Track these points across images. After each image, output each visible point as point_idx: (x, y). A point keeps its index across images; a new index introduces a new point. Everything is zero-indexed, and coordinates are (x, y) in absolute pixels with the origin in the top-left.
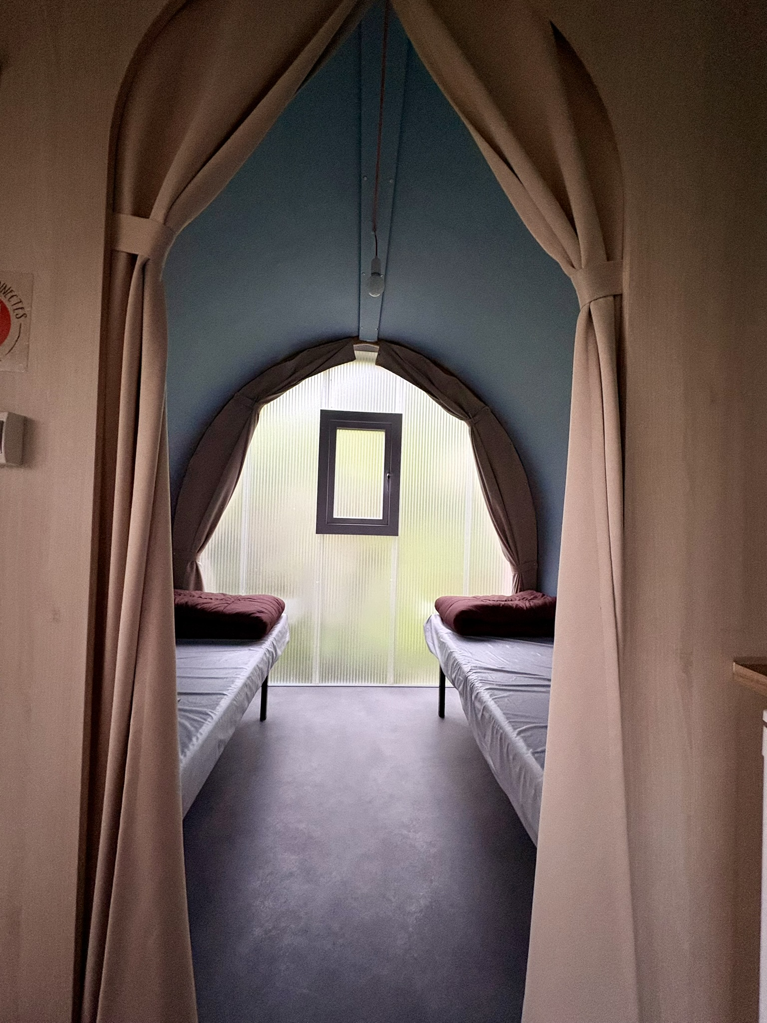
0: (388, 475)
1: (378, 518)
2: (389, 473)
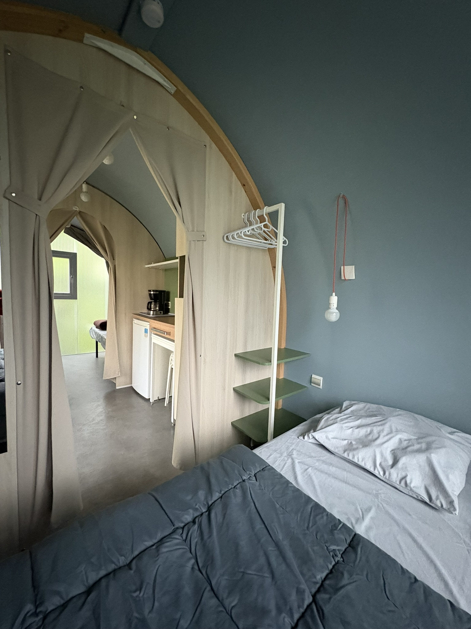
0: (71, 276)
1: (67, 293)
2: (72, 275)
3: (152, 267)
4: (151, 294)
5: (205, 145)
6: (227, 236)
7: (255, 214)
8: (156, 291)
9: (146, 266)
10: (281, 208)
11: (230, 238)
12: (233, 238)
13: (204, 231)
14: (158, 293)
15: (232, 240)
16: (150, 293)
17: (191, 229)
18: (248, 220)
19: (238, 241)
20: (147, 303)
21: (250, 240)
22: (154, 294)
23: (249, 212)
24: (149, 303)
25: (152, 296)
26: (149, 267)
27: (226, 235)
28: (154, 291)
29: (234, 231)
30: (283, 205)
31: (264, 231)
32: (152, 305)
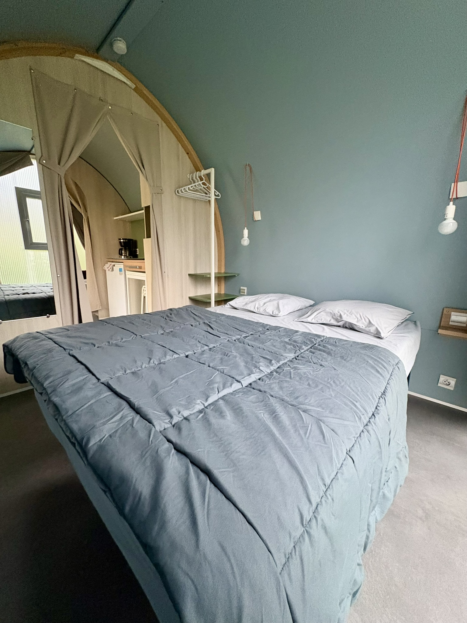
3: (120, 219)
4: (121, 242)
5: (158, 125)
6: (178, 191)
7: (196, 174)
8: (125, 239)
9: (115, 218)
10: (212, 171)
11: (180, 192)
12: (182, 192)
13: (161, 187)
14: (127, 241)
15: (181, 193)
16: (120, 240)
17: (152, 185)
18: (192, 179)
19: (185, 194)
20: (118, 250)
21: (195, 194)
22: (123, 242)
23: (193, 173)
24: (120, 249)
25: (123, 244)
26: (117, 219)
27: (176, 191)
28: (123, 239)
29: (182, 187)
30: (213, 169)
31: (204, 188)
32: (123, 252)
